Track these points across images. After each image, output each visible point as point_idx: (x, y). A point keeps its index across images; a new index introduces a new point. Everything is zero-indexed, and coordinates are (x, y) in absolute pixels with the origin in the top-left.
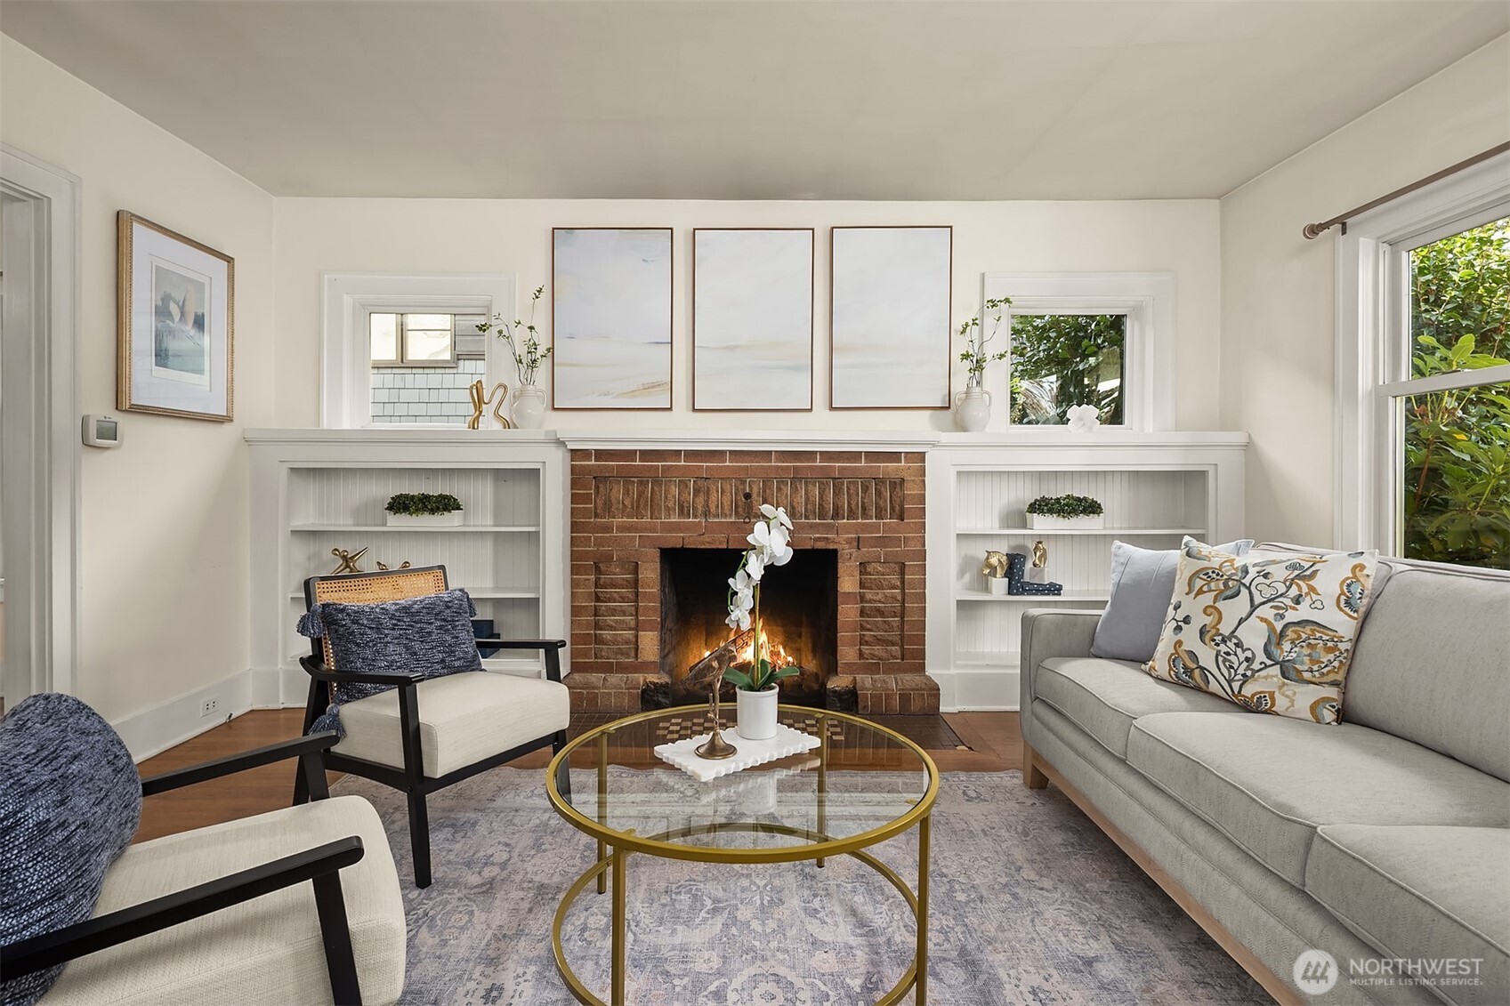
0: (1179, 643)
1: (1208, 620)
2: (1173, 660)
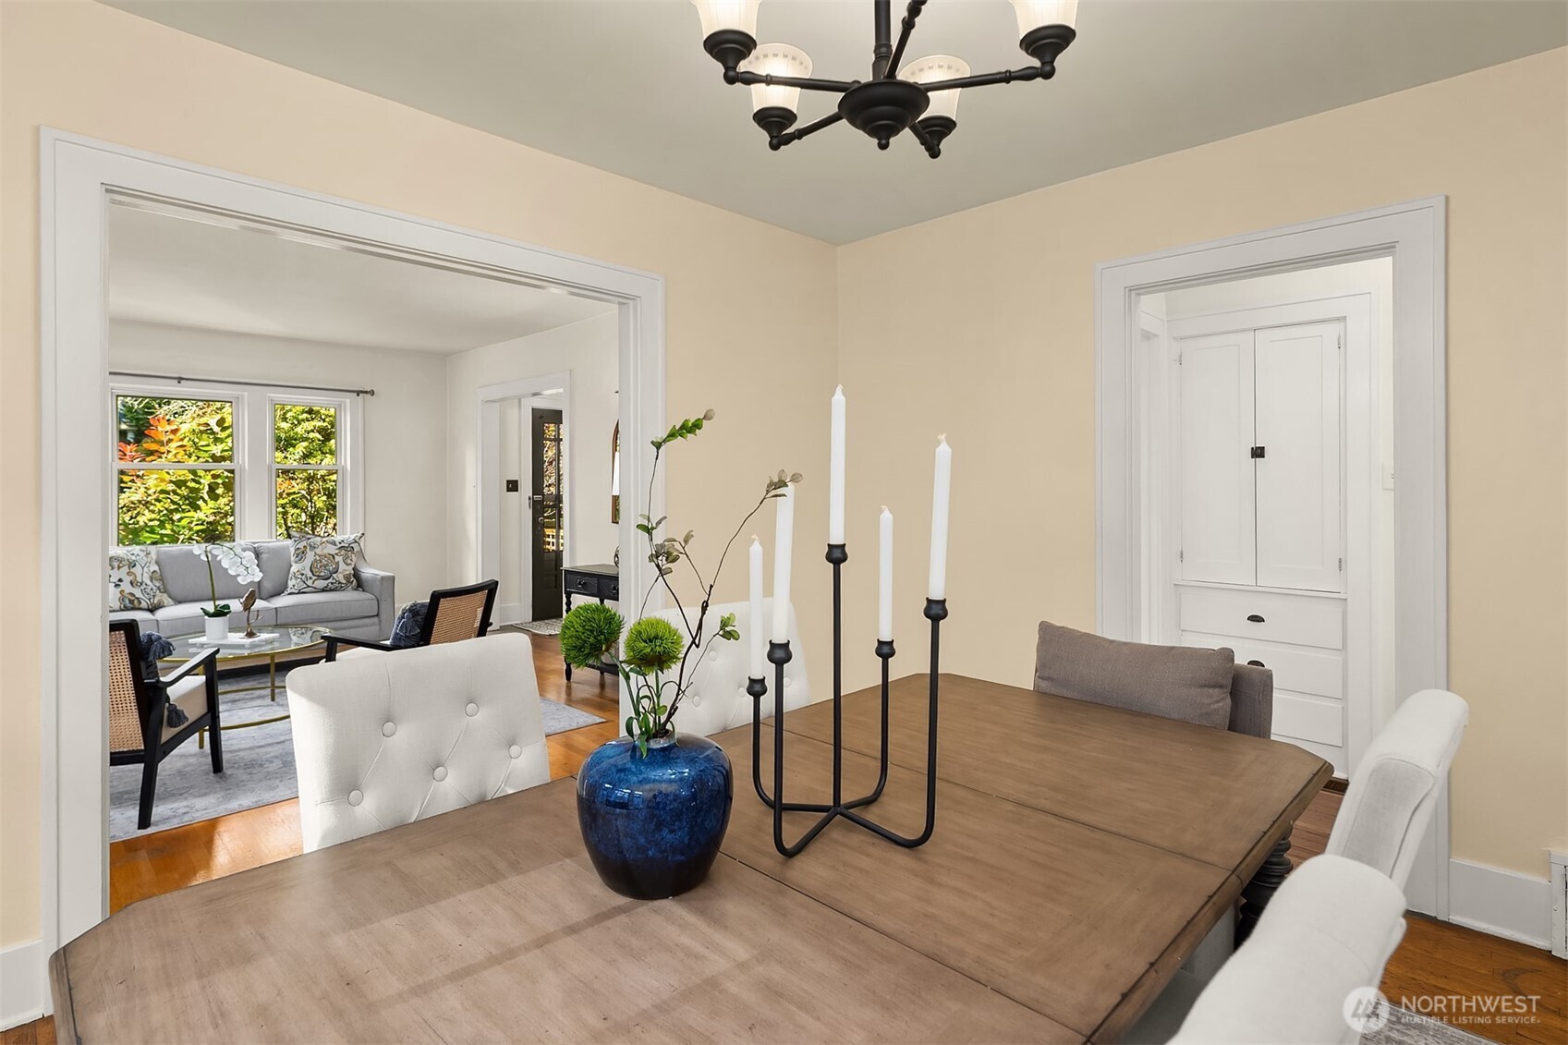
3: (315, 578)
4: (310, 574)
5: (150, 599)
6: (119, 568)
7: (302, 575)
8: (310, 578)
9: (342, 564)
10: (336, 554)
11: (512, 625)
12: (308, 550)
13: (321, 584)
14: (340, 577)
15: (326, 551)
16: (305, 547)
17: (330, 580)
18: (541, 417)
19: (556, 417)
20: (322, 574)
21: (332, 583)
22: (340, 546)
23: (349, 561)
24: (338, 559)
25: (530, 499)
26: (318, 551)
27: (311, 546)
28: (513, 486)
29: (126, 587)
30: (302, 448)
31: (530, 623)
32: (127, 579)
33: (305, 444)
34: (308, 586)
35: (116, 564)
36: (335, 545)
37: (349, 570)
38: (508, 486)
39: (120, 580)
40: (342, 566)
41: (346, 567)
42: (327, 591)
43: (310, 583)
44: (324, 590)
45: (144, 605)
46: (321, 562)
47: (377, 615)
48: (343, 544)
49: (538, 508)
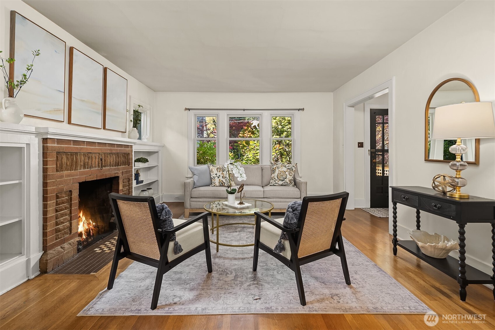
0: (220, 180)
1: (223, 175)
2: (219, 182)
3: (278, 180)
4: (277, 179)
5: (228, 183)
6: (220, 171)
7: (274, 178)
8: (277, 180)
9: (288, 175)
10: (286, 171)
11: (360, 208)
12: (276, 169)
13: (280, 183)
14: (287, 180)
15: (282, 170)
16: (275, 167)
17: (284, 181)
18: (375, 113)
19: (385, 112)
20: (281, 179)
21: (284, 183)
22: (288, 168)
23: (291, 174)
24: (287, 173)
25: (369, 151)
26: (280, 169)
27: (277, 167)
28: (361, 145)
29: (221, 178)
30: (285, 134)
31: (369, 208)
32: (221, 176)
33: (286, 133)
34: (276, 183)
35: (219, 170)
36: (286, 168)
37: (291, 178)
38: (358, 145)
39: (219, 176)
40: (288, 176)
41: (290, 177)
42: (283, 186)
43: (277, 182)
44: (282, 185)
45: (226, 185)
46: (281, 174)
47: (300, 198)
48: (289, 167)
49: (373, 154)
